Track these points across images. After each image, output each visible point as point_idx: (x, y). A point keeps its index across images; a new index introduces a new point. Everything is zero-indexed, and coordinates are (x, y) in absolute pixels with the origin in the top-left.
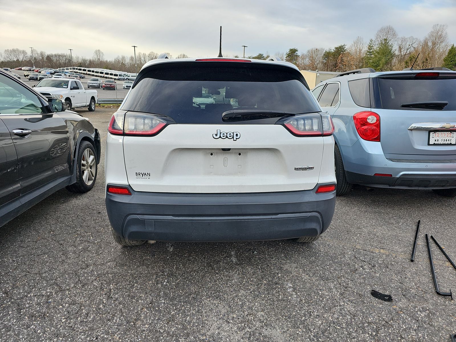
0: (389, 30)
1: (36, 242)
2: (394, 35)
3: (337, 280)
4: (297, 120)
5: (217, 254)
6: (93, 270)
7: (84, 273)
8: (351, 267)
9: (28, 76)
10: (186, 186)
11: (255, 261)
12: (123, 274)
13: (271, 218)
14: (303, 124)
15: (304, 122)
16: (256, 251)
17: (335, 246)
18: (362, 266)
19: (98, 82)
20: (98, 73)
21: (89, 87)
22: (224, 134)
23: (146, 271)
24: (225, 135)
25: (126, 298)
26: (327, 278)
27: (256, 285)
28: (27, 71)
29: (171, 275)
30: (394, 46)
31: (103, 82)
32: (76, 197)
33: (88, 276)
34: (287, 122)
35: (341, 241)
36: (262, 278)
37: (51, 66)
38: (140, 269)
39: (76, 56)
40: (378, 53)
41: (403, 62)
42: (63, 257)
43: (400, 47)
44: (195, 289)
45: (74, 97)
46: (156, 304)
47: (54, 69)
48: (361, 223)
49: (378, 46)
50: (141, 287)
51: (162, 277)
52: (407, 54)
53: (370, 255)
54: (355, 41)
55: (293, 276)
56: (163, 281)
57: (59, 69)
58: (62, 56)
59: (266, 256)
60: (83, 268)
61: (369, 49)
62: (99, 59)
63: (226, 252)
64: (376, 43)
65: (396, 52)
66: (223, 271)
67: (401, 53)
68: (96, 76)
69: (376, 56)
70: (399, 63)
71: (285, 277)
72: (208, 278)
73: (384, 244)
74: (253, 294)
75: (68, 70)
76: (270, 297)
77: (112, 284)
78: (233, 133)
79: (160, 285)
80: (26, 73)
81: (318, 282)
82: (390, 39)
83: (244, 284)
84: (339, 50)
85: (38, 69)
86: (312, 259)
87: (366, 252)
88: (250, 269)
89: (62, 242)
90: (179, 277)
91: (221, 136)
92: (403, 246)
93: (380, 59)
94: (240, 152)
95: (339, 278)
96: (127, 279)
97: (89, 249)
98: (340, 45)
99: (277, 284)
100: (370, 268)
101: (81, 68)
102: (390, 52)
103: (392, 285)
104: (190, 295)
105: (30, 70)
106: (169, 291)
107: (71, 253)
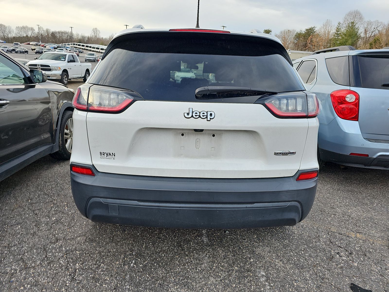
0: (357, 14)
1: (13, 210)
2: (361, 18)
3: (313, 269)
4: (279, 99)
5: (188, 232)
6: (62, 245)
7: (53, 248)
8: (326, 254)
9: (35, 49)
10: (153, 168)
11: (227, 242)
12: (91, 252)
13: (246, 208)
14: (286, 104)
15: (288, 102)
16: (228, 231)
17: (309, 228)
18: (338, 253)
19: (94, 56)
20: (95, 48)
21: (86, 61)
22: (196, 113)
23: (115, 249)
24: (198, 114)
25: (90, 281)
26: (302, 265)
27: (227, 272)
28: (34, 45)
29: (139, 255)
30: (360, 29)
31: (98, 56)
32: (59, 165)
33: (56, 253)
34: (268, 102)
35: (314, 222)
36: (234, 263)
37: (55, 42)
38: (108, 247)
39: (76, 33)
40: (345, 35)
41: (368, 43)
42: (35, 229)
43: (365, 30)
44: (162, 274)
45: (71, 69)
46: (120, 290)
47: (57, 45)
48: (334, 202)
49: (345, 28)
50: (107, 268)
51: (130, 257)
52: (371, 36)
53: (346, 239)
54: (324, 23)
55: (266, 262)
56: (130, 262)
57: (61, 44)
58: (64, 33)
59: (238, 236)
60: (53, 242)
61: (337, 31)
62: (96, 36)
63: (197, 231)
64: (344, 26)
65: (361, 34)
66: (193, 253)
67: (366, 35)
68: (93, 51)
69: (343, 38)
70: (364, 45)
71: (258, 263)
72: (177, 261)
73: (360, 227)
74: (223, 282)
75: (69, 45)
76: (241, 288)
77: (79, 264)
78: (207, 112)
79: (126, 267)
80: (33, 47)
81: (293, 270)
82: (356, 22)
83: (214, 270)
84: (309, 31)
85: (43, 44)
86: (286, 243)
87: (341, 236)
88: (221, 251)
89: (37, 212)
90: (147, 258)
91: (193, 115)
92: (380, 230)
93: (347, 40)
94: (214, 133)
95: (315, 266)
96: (95, 257)
97: (62, 221)
98: (310, 27)
99: (249, 271)
100: (347, 255)
101: (80, 44)
102: (356, 34)
103: (372, 278)
104: (157, 281)
105: (37, 45)
106: (135, 275)
107: (43, 225)
